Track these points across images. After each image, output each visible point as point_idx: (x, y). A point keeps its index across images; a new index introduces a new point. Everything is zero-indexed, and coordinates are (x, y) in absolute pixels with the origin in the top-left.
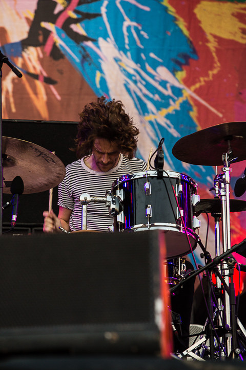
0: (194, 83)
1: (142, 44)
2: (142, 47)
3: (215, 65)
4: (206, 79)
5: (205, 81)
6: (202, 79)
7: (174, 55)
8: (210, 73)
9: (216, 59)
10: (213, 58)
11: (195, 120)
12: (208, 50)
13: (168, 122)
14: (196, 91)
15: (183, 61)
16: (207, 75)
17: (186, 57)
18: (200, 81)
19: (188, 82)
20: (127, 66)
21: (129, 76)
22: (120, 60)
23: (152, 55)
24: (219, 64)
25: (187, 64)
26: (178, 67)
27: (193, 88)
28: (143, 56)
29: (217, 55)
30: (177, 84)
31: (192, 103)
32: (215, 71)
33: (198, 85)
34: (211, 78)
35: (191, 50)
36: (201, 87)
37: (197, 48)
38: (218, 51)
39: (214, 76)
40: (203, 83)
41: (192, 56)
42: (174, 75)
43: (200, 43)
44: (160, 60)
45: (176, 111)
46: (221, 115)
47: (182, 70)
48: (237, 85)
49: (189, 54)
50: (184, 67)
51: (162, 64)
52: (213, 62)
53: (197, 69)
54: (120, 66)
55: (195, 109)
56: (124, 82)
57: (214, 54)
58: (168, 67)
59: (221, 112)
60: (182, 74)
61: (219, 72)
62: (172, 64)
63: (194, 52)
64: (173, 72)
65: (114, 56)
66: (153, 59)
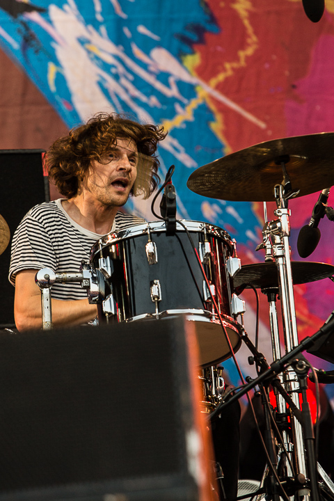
0: (214, 73)
1: (124, 10)
2: (124, 16)
3: (249, 41)
4: (235, 65)
5: (233, 69)
6: (228, 66)
7: (178, 28)
8: (242, 54)
9: (250, 30)
10: (244, 28)
11: (220, 136)
12: (235, 16)
13: (176, 143)
14: (219, 87)
15: (194, 37)
16: (237, 59)
17: (199, 30)
18: (224, 70)
19: (205, 72)
20: (101, 50)
21: (106, 67)
22: (89, 42)
23: (142, 29)
24: (254, 38)
25: (202, 41)
26: (186, 48)
27: (214, 82)
28: (127, 31)
29: (252, 23)
30: (186, 77)
31: (213, 107)
32: (250, 51)
33: (221, 77)
34: (243, 63)
35: (207, 17)
36: (227, 80)
37: (217, 14)
38: (252, 16)
39: (248, 58)
40: (230, 73)
41: (208, 27)
42: (181, 62)
43: (222, 4)
44: (155, 37)
45: (187, 122)
46: (262, 125)
47: (193, 53)
48: (287, 73)
49: (203, 24)
50: (196, 48)
51: (159, 45)
52: (244, 35)
53: (219, 49)
54: (89, 52)
55: (219, 117)
56: (97, 78)
57: (246, 22)
58: (169, 49)
59: (264, 121)
60: (193, 60)
61: (256, 51)
62: (176, 43)
63: (213, 20)
64: (179, 56)
65: (78, 34)
66: (144, 36)
